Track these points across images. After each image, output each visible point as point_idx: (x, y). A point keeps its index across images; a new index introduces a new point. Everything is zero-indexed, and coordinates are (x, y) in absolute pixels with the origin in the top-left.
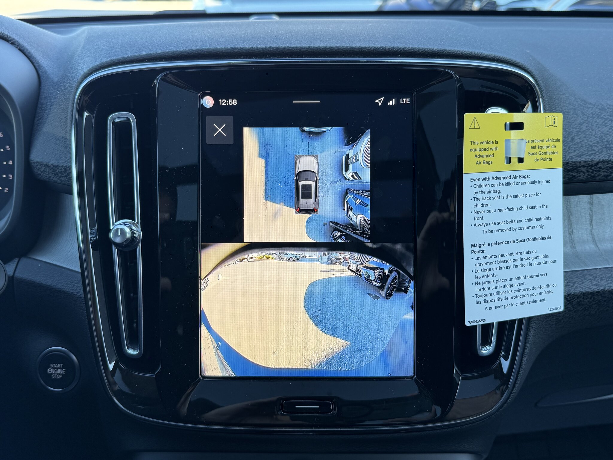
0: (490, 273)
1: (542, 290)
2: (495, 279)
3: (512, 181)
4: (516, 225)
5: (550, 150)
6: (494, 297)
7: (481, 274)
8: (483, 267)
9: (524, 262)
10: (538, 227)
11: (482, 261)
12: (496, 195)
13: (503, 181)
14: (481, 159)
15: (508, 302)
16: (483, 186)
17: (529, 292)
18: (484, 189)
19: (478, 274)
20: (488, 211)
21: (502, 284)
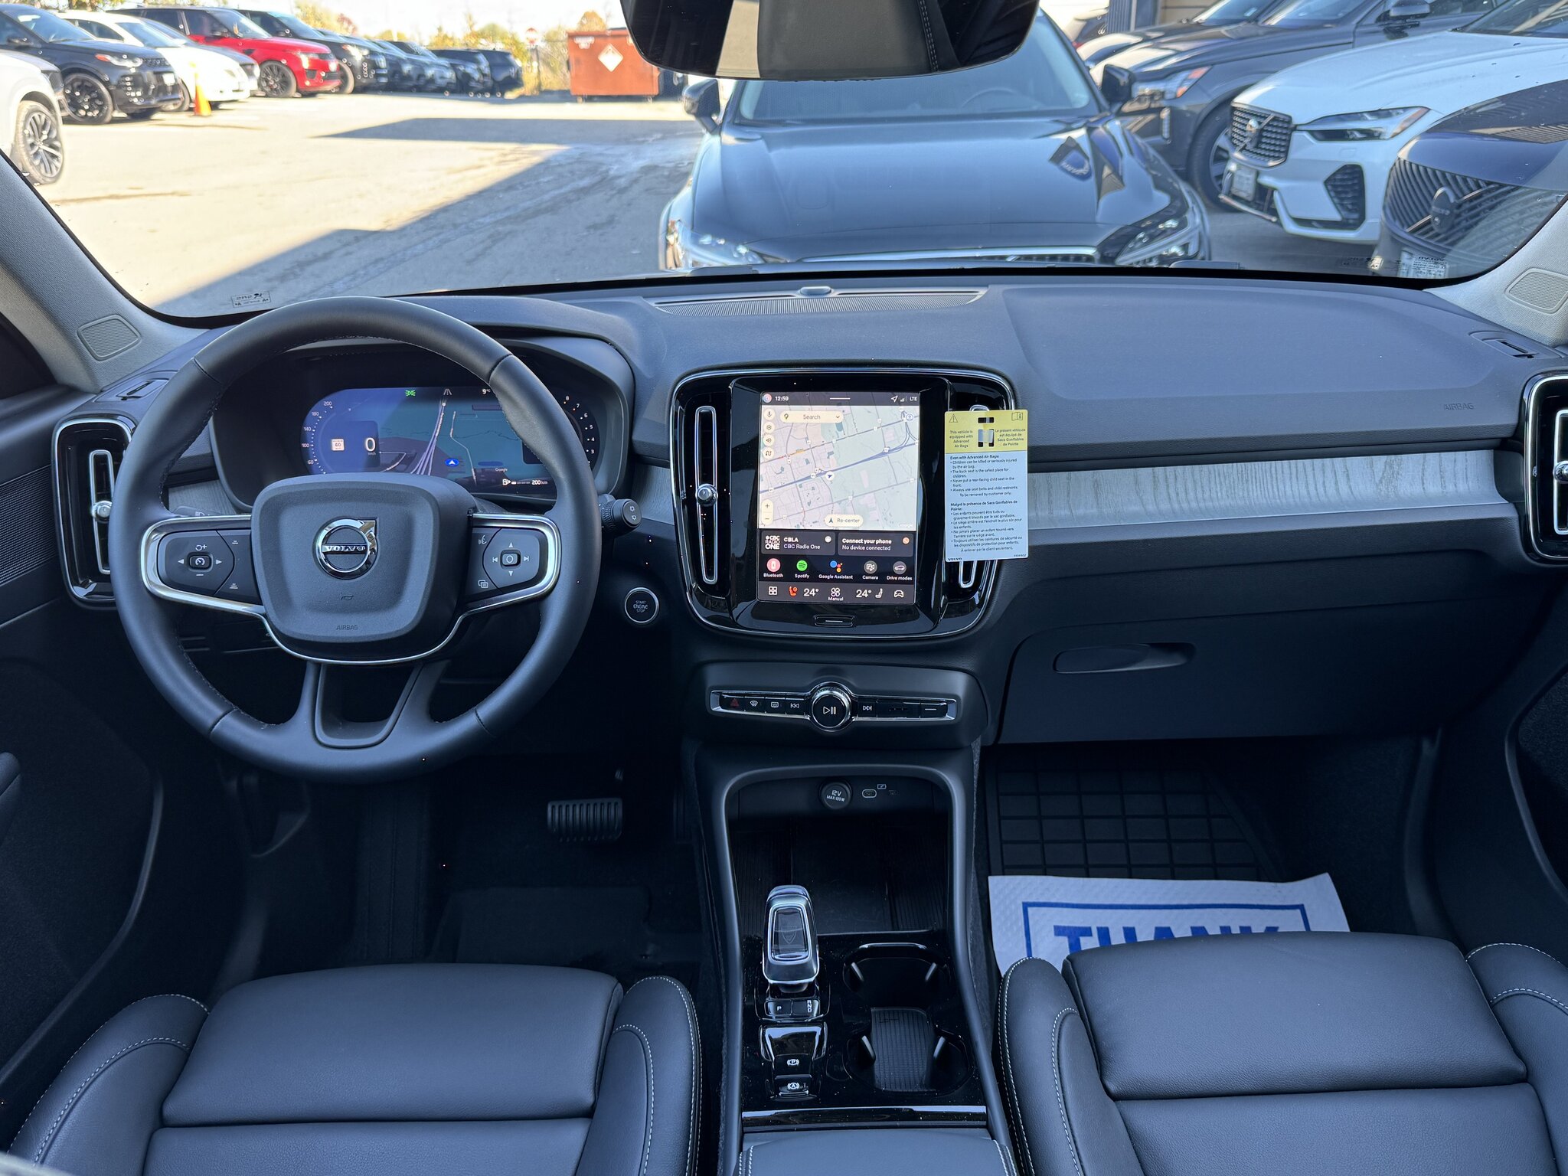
0: (966, 525)
1: (1008, 541)
2: (970, 530)
3: (984, 459)
4: (987, 492)
5: (1016, 437)
6: (968, 543)
7: (958, 525)
8: (960, 520)
9: (993, 519)
10: (1005, 494)
11: (960, 516)
12: (971, 469)
13: (976, 459)
14: (959, 444)
15: (980, 547)
16: (960, 462)
17: (998, 541)
18: (960, 465)
19: (956, 526)
20: (964, 481)
21: (975, 533)
